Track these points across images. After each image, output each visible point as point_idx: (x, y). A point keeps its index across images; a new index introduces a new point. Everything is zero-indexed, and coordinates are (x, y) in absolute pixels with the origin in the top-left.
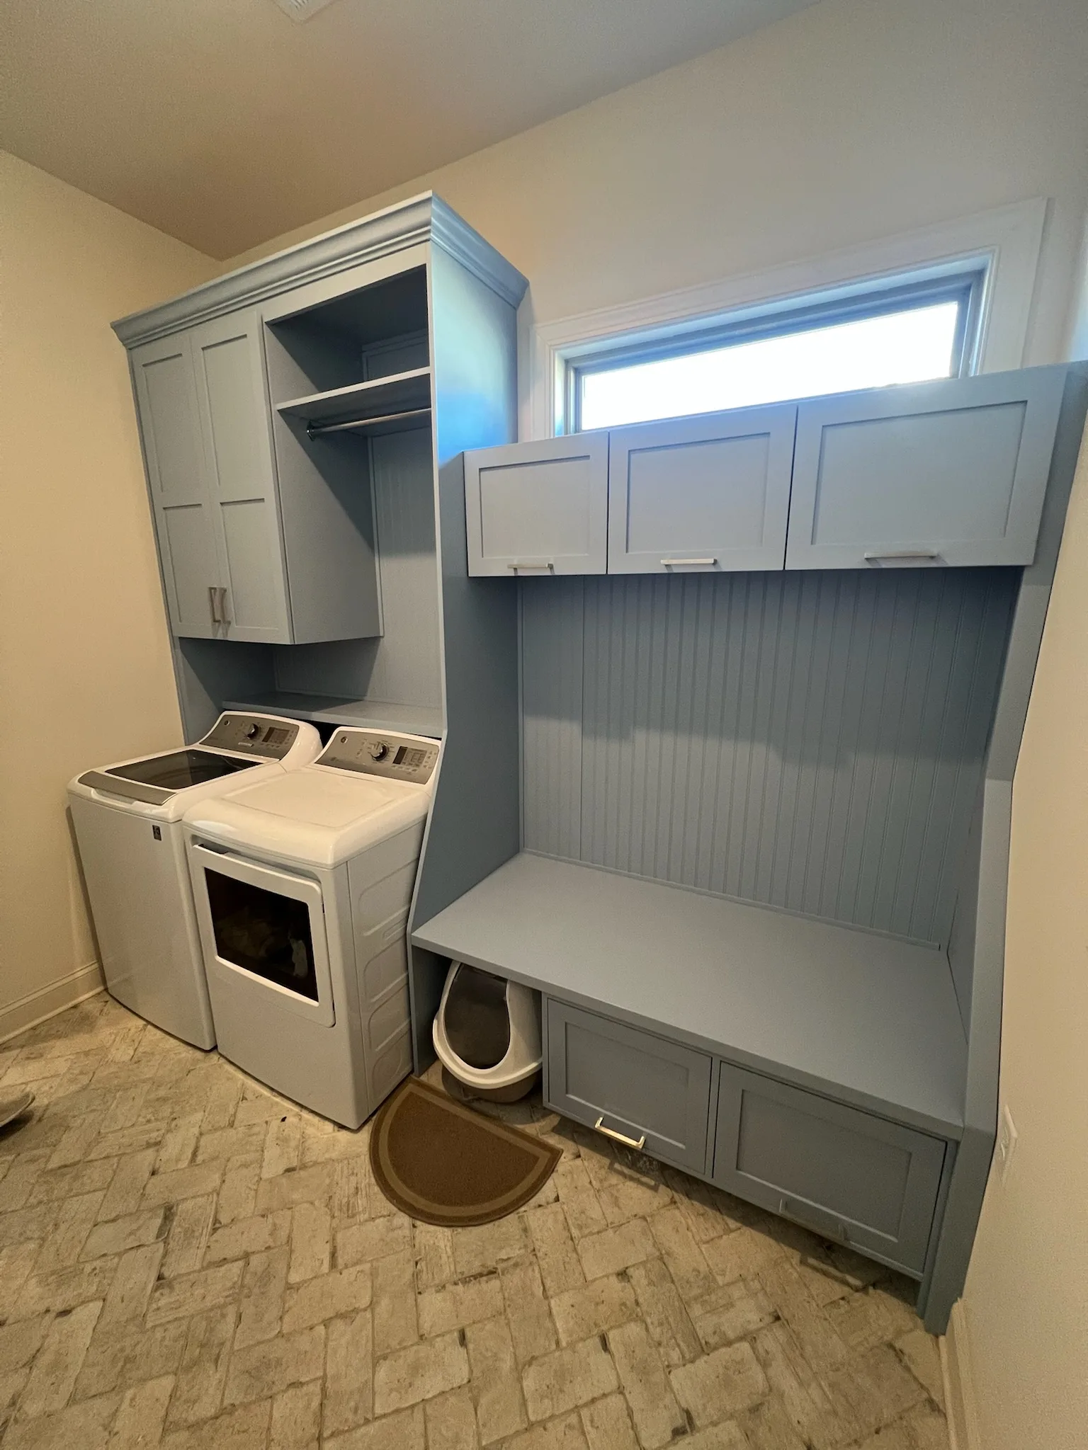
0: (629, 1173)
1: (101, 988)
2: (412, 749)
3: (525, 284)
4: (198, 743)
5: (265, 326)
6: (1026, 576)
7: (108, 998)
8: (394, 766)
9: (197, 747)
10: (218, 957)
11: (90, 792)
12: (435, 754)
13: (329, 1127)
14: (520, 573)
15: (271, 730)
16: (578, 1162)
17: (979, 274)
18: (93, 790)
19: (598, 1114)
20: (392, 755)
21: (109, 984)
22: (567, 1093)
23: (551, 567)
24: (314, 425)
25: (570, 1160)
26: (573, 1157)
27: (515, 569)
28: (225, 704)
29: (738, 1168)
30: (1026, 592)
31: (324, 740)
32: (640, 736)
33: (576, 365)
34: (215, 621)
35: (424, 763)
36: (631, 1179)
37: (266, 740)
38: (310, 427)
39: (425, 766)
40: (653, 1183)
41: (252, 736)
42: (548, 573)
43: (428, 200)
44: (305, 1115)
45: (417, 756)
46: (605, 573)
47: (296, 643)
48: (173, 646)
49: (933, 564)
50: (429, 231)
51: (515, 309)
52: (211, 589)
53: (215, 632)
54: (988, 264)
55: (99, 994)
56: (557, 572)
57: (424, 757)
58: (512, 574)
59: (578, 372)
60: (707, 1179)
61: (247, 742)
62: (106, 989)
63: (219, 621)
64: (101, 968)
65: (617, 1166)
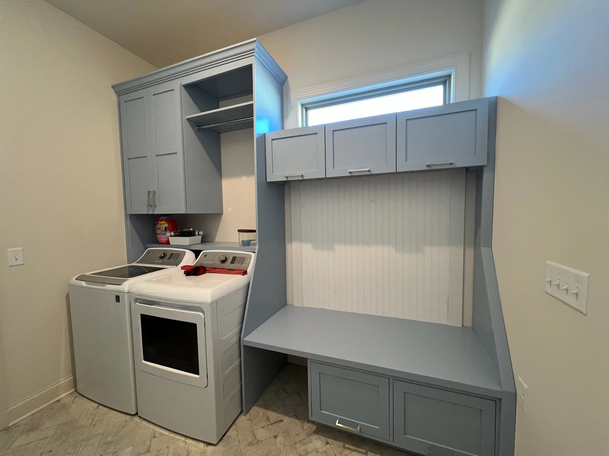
0: (353, 448)
1: (73, 390)
2: (239, 257)
3: (286, 77)
4: (135, 263)
5: (182, 86)
6: (485, 169)
7: (77, 395)
8: (231, 265)
9: (134, 264)
10: (144, 361)
11: (82, 283)
12: (250, 258)
13: (202, 445)
14: (289, 179)
15: (172, 254)
16: (328, 446)
17: (450, 76)
18: (83, 282)
19: (336, 418)
20: (230, 260)
21: (78, 388)
22: (321, 410)
23: (302, 176)
24: (199, 125)
25: (325, 446)
26: (325, 444)
27: (287, 177)
28: (148, 245)
29: (405, 434)
30: (486, 176)
31: (197, 257)
32: (337, 247)
33: (305, 106)
34: (149, 205)
35: (245, 262)
36: (354, 450)
37: (169, 259)
38: (197, 126)
39: (246, 263)
40: (364, 451)
41: (162, 258)
42: (301, 178)
43: (255, 41)
44: (189, 441)
45: (241, 260)
46: (325, 177)
47: (188, 213)
48: (126, 219)
49: (451, 167)
50: (254, 52)
51: (282, 86)
52: (148, 191)
53: (148, 210)
54: (452, 72)
55: (72, 393)
56: (305, 178)
57: (245, 260)
58: (285, 179)
59: (307, 109)
60: (391, 443)
61: (160, 260)
62: (76, 391)
63: (151, 206)
64: (75, 380)
65: (347, 445)
